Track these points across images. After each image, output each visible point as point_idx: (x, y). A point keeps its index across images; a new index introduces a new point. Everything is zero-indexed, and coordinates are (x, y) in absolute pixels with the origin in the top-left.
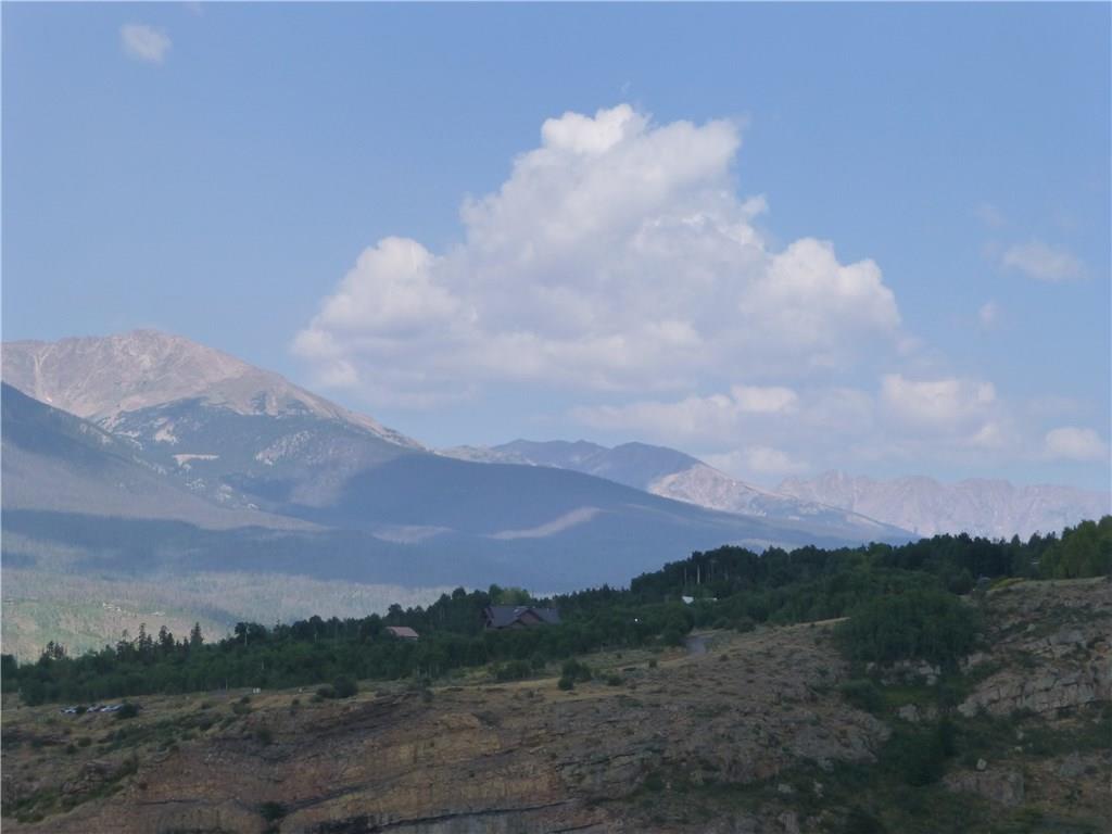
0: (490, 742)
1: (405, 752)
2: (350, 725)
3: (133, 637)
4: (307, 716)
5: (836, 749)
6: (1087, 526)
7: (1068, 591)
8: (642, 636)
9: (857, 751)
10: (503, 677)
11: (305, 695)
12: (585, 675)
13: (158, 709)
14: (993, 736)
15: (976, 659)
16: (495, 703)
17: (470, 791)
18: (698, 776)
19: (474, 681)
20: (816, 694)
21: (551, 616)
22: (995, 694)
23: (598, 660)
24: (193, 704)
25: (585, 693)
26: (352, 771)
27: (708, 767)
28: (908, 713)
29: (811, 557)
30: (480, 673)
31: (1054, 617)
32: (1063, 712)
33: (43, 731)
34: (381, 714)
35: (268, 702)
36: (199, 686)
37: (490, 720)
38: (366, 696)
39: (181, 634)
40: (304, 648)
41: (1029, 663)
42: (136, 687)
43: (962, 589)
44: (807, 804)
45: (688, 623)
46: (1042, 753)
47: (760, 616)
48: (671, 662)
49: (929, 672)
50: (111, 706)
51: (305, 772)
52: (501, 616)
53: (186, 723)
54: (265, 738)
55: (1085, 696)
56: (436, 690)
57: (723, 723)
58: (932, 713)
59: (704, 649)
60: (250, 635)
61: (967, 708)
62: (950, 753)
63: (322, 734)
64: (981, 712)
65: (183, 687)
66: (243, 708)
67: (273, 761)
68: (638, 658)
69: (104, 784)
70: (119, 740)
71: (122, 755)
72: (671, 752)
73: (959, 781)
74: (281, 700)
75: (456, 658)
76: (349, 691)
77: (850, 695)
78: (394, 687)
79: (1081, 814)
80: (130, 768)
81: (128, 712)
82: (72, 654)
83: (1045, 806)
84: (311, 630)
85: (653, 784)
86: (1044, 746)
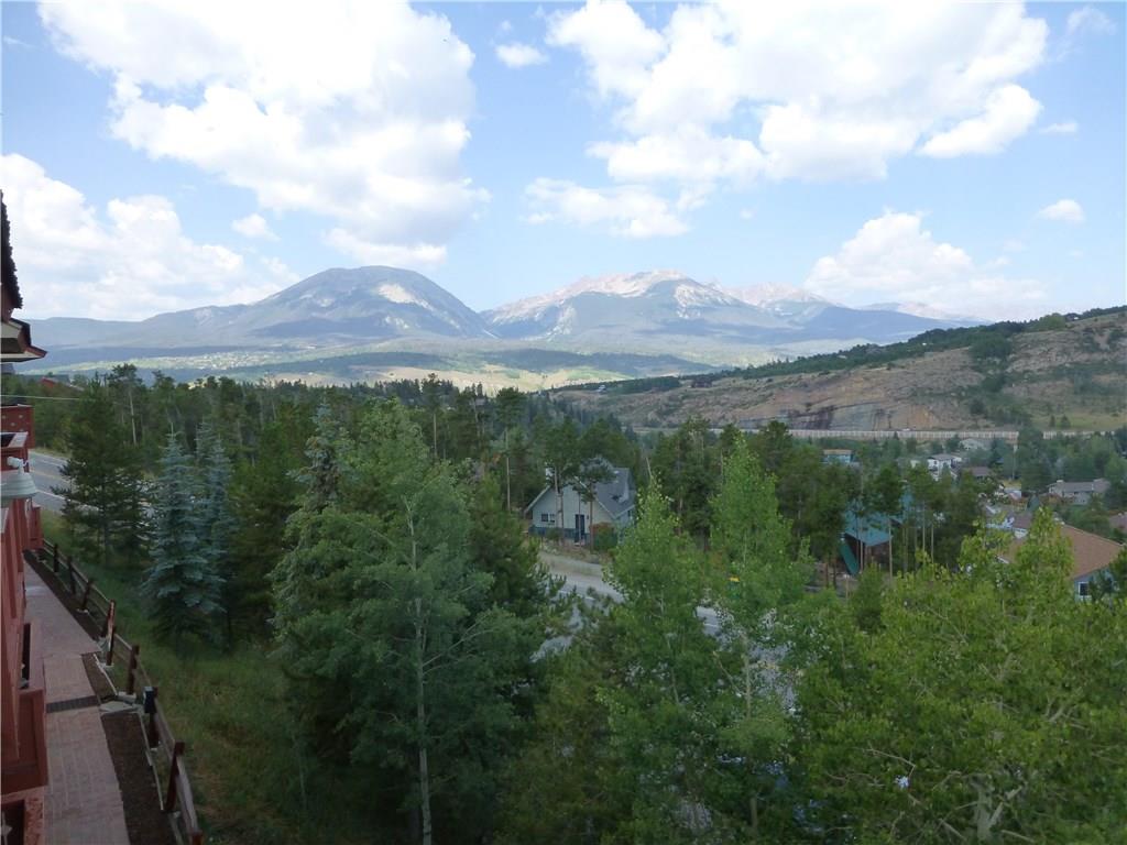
0: (867, 385)
1: (843, 389)
2: (829, 382)
3: (771, 361)
4: (817, 380)
5: (969, 383)
6: (1048, 316)
7: (1041, 335)
8: (911, 355)
9: (975, 383)
10: (871, 367)
11: (816, 375)
12: (894, 366)
13: (778, 379)
14: (1018, 378)
15: (1011, 356)
16: (868, 375)
17: (861, 398)
18: (928, 392)
19: (862, 369)
20: (962, 368)
21: (884, 350)
22: (1018, 366)
23: (899, 362)
24: (787, 378)
25: (894, 371)
26: (829, 394)
27: (930, 389)
28: (991, 372)
29: (962, 330)
30: (864, 367)
31: (1036, 343)
32: (1040, 370)
33: (748, 386)
34: (837, 379)
35: (806, 377)
36: (789, 373)
37: (867, 379)
38: (832, 374)
39: (783, 361)
40: (816, 362)
41: (1028, 356)
42: (772, 374)
43: (1007, 337)
44: (960, 398)
45: (924, 351)
46: (1033, 382)
47: (946, 347)
48: (919, 361)
49: (997, 360)
50: (765, 379)
51: (817, 394)
52: (870, 352)
53: (786, 382)
54: (806, 386)
55: (1046, 365)
56: (852, 371)
57: (935, 377)
58: (998, 372)
59: (929, 357)
60: (802, 360)
61: (1009, 370)
62: (1004, 382)
63: (820, 384)
64: (1014, 371)
65: (784, 373)
66: (800, 379)
67: (810, 391)
68: (910, 361)
69: (765, 399)
70: (768, 388)
71: (768, 392)
72: (920, 386)
73: (1006, 390)
74: (810, 376)
75: (857, 363)
76: (828, 373)
77: (974, 369)
78: (839, 371)
79: (1045, 399)
80: (771, 395)
81: (770, 380)
82: (755, 366)
83: (1033, 397)
84: (818, 357)
85: (915, 395)
86: (1033, 380)
